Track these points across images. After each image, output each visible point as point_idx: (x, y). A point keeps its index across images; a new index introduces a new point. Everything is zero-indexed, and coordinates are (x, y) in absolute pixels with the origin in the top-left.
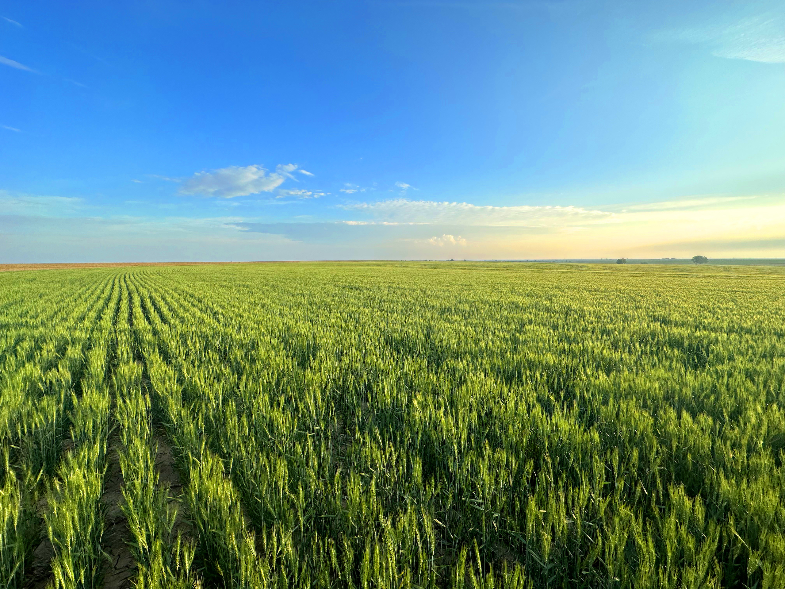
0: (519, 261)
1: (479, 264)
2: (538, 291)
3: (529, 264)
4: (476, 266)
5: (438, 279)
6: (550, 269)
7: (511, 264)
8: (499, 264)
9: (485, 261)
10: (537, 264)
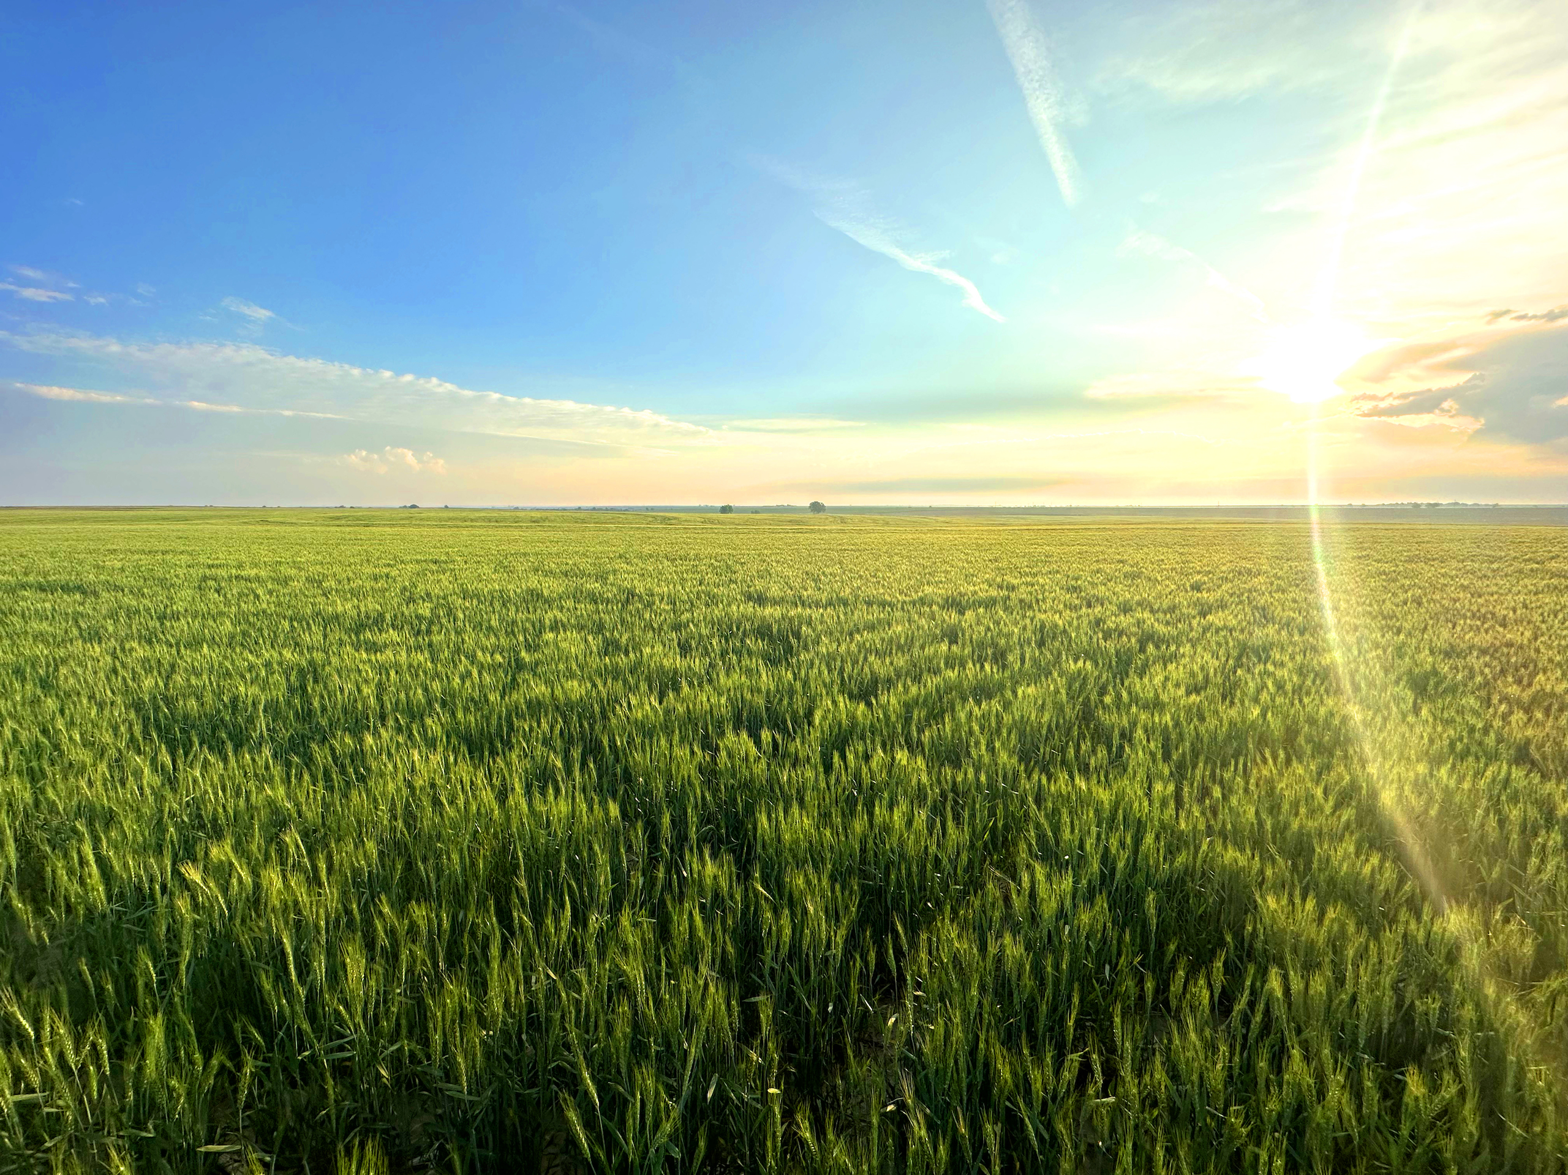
0: (564, 509)
1: (477, 515)
2: (586, 565)
3: (582, 515)
4: (472, 520)
5: (366, 551)
6: (619, 523)
7: (548, 514)
8: (521, 514)
9: (493, 509)
10: (596, 515)
